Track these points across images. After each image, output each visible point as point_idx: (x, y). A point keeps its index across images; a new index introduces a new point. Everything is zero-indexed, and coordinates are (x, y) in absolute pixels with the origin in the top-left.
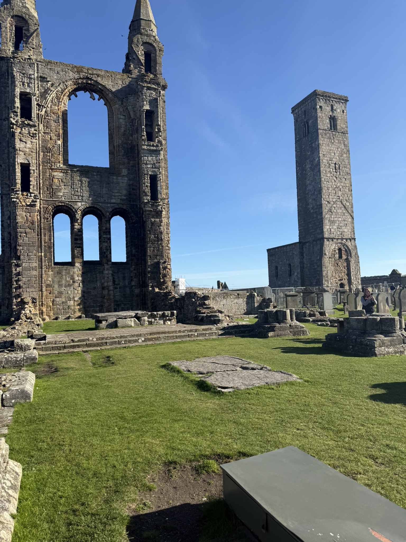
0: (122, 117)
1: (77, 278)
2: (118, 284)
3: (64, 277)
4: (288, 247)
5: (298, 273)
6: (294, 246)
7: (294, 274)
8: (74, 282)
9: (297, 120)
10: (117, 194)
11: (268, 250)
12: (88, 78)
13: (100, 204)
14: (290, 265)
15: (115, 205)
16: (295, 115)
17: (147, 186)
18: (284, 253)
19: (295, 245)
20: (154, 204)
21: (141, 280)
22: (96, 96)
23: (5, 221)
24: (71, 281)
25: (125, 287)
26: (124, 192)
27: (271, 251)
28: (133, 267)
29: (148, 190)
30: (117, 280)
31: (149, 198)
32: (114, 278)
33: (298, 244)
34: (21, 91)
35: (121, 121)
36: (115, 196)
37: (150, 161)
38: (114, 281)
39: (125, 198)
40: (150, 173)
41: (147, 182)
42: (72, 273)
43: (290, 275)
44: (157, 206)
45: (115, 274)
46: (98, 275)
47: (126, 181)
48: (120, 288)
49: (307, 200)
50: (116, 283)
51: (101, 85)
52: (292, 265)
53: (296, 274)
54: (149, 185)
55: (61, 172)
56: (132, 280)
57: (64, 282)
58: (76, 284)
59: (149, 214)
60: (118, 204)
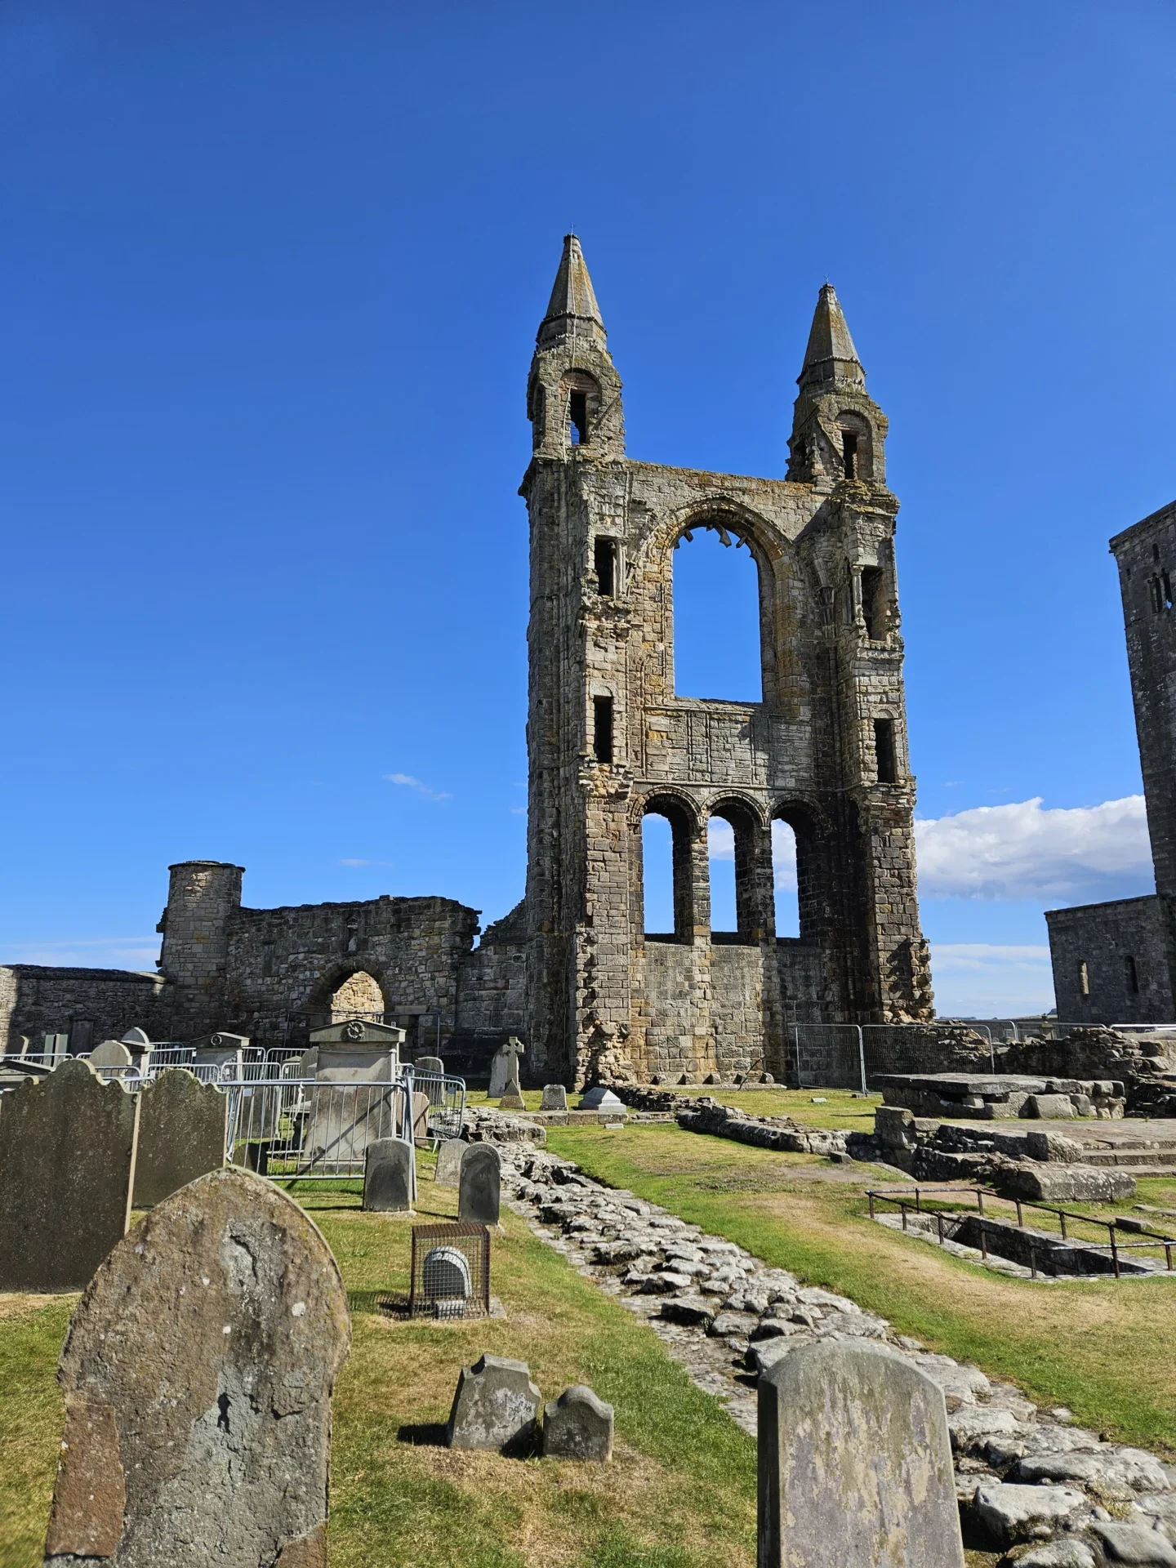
0: (798, 584)
1: (698, 977)
2: (795, 997)
3: (670, 972)
4: (1121, 909)
5: (1161, 985)
6: (1140, 906)
7: (1146, 986)
8: (692, 987)
9: (1128, 570)
10: (787, 767)
11: (1049, 915)
12: (723, 498)
13: (751, 792)
14: (1130, 959)
15: (784, 793)
16: (1122, 557)
17: (868, 748)
18: (1106, 923)
19: (1145, 904)
20: (890, 791)
21: (851, 987)
22: (734, 538)
23: (547, 830)
24: (687, 983)
25: (810, 1004)
26: (804, 761)
27: (1061, 918)
28: (828, 952)
29: (871, 758)
30: (790, 986)
31: (875, 776)
32: (783, 980)
33: (1158, 901)
34: (597, 535)
35: (795, 593)
36: (783, 771)
37: (875, 687)
38: (784, 988)
39: (805, 775)
40: (876, 715)
41: (868, 736)
42: (687, 963)
43: (1134, 989)
44: (897, 797)
45: (785, 970)
46: (746, 970)
47: (808, 735)
48: (798, 1006)
50: (789, 993)
51: (751, 511)
52: (1137, 959)
53: (1154, 986)
54: (874, 743)
55: (666, 715)
56: (826, 988)
57: (669, 986)
58: (699, 993)
59: (877, 817)
60: (790, 790)
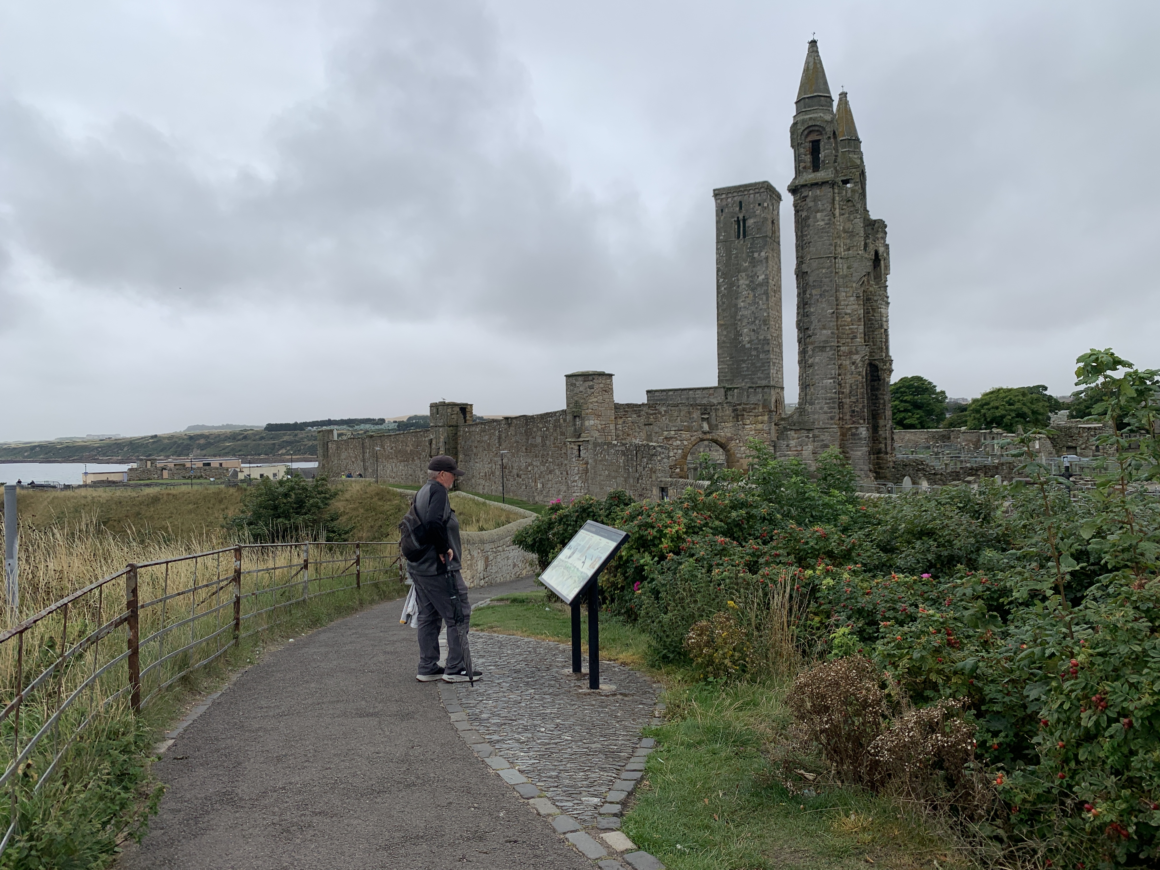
9: (722, 211)
11: (649, 392)
16: (719, 201)
19: (710, 391)
27: (657, 394)
49: (739, 329)
